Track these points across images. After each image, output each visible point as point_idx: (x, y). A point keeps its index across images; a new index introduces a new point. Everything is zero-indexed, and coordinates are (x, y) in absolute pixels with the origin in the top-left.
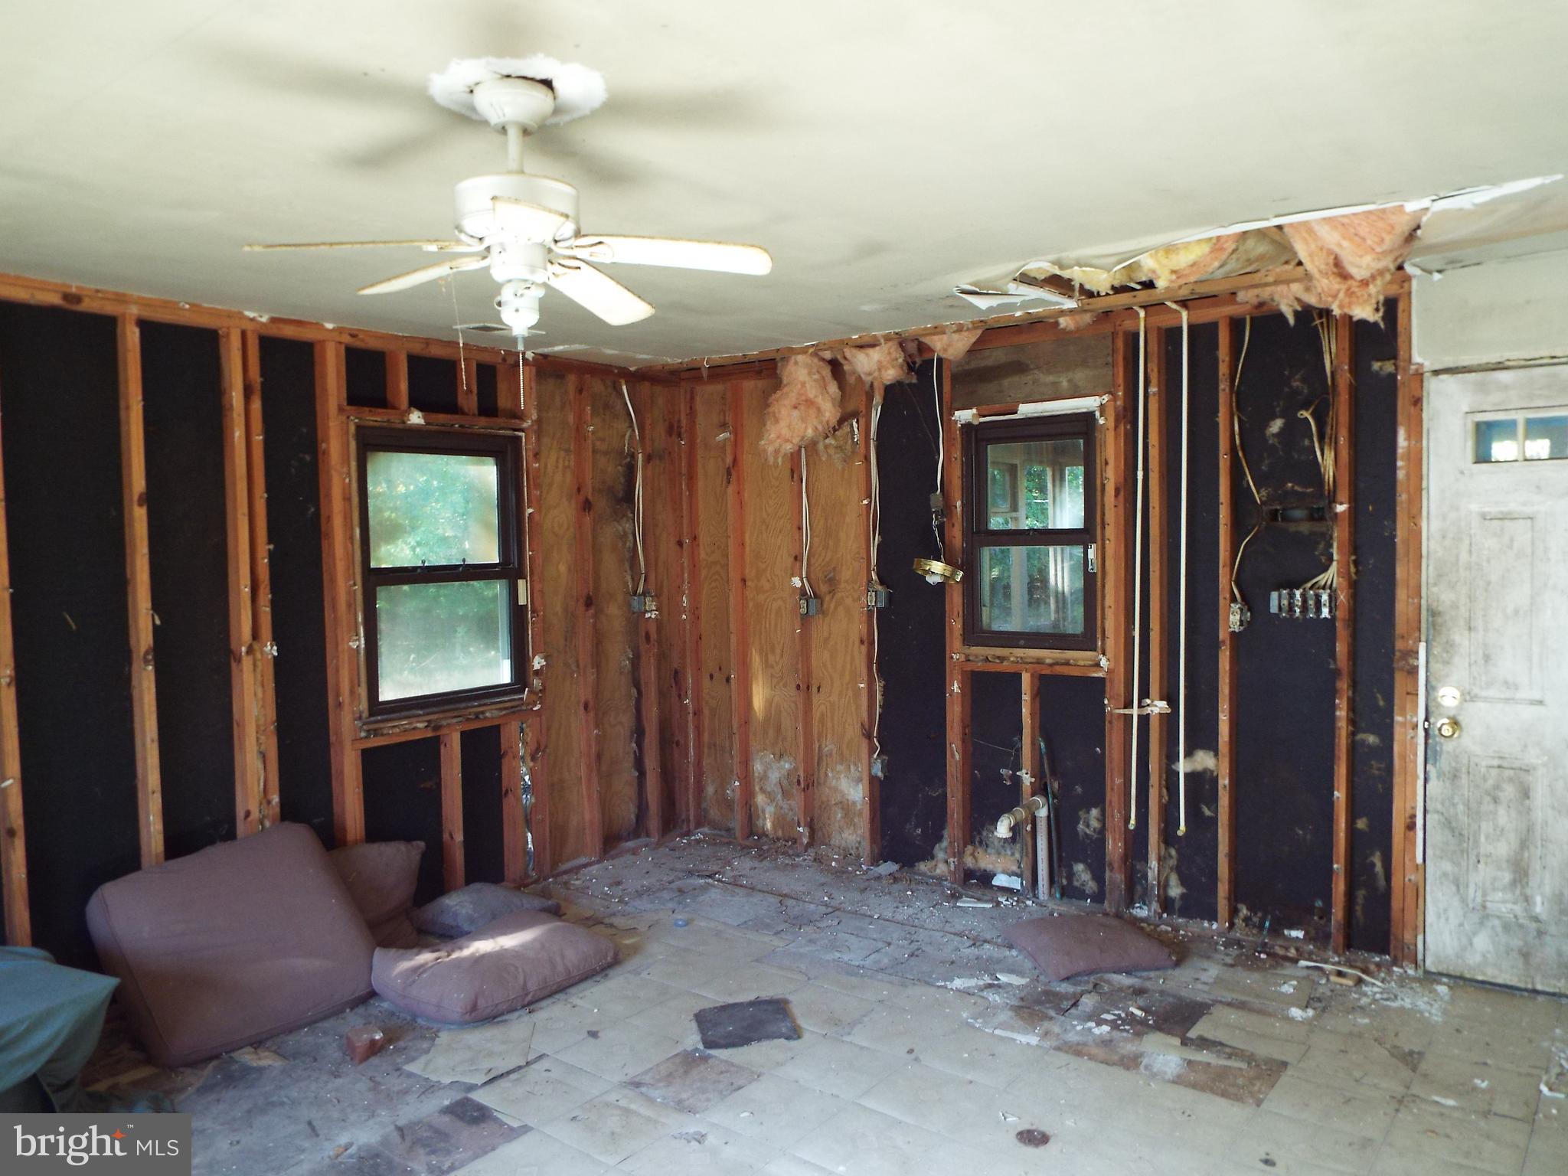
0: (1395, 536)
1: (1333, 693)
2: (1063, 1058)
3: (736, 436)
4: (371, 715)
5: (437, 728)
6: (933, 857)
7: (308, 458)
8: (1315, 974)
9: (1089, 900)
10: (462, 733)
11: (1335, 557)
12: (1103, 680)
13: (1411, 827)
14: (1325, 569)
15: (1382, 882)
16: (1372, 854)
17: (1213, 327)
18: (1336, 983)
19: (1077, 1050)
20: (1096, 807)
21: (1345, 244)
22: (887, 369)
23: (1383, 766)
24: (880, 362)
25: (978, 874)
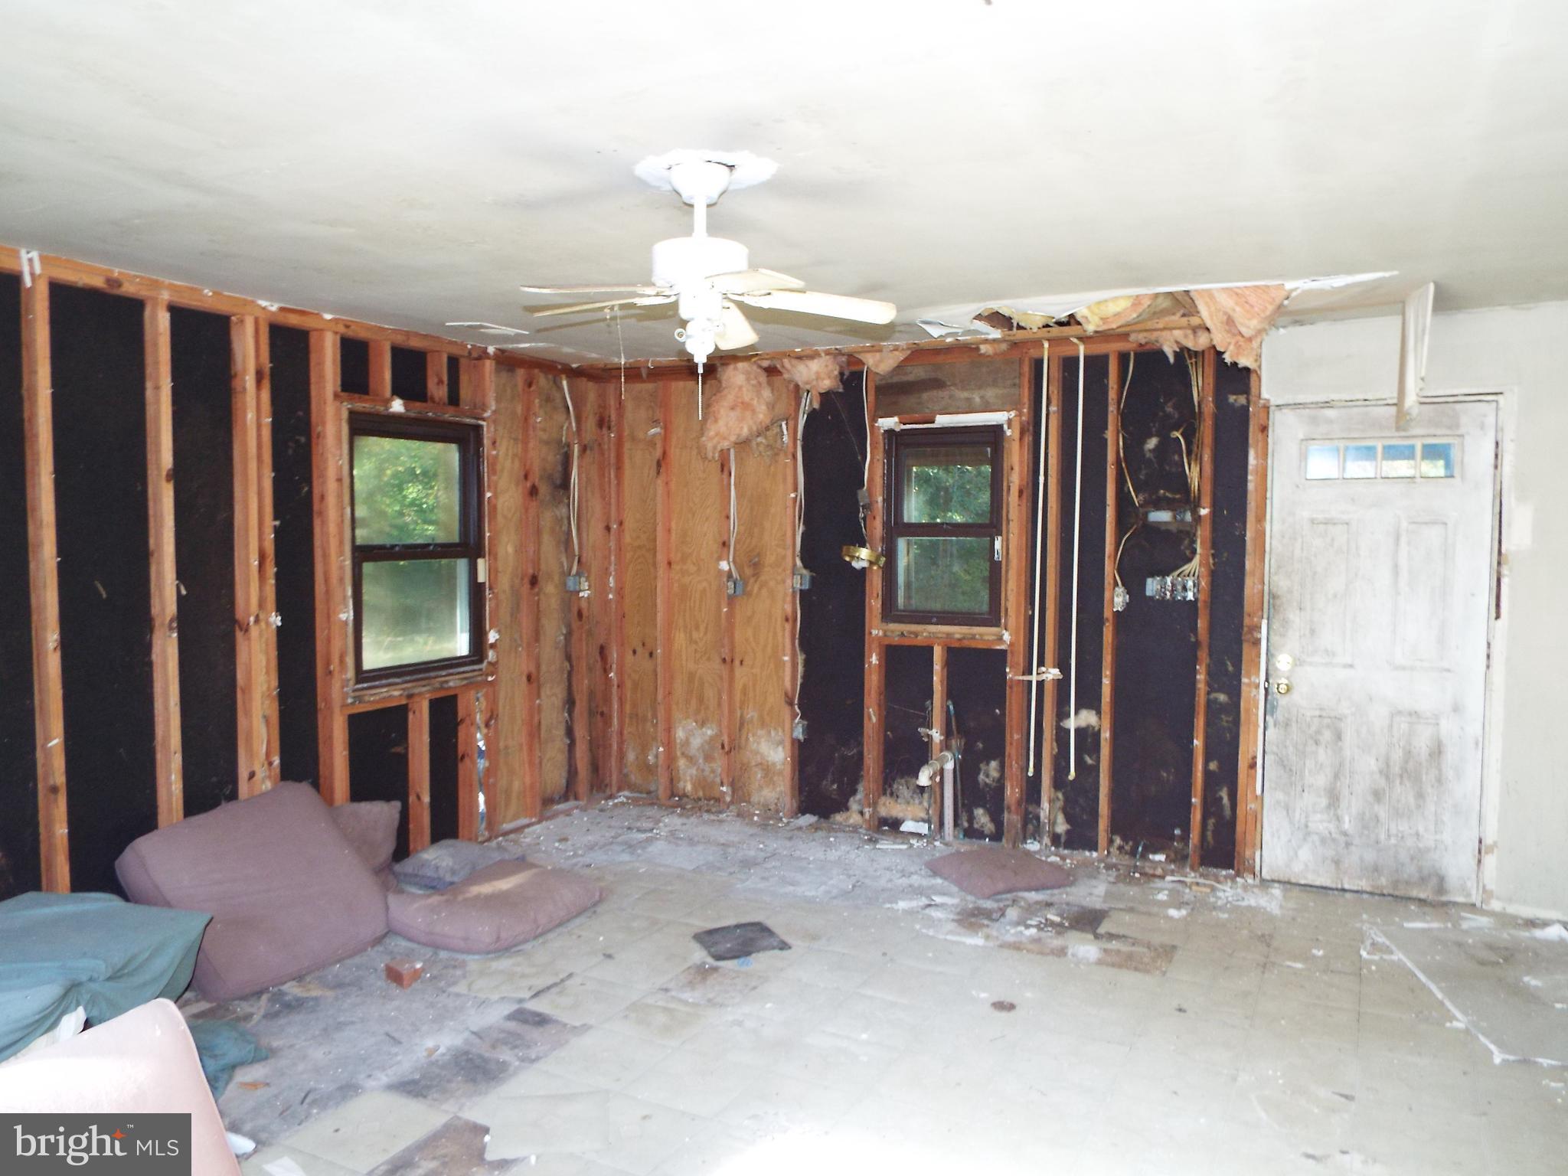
0: (1245, 535)
1: (1195, 660)
2: (1006, 953)
3: (665, 431)
4: (358, 682)
5: (410, 696)
6: (847, 809)
7: (303, 439)
8: (1179, 887)
9: (987, 840)
10: (431, 701)
11: (1199, 550)
12: (1005, 651)
13: (1253, 766)
14: (1190, 560)
15: (1228, 812)
16: (1221, 790)
17: (1104, 359)
18: (1196, 892)
19: (1017, 947)
20: (994, 760)
21: (1238, 309)
22: (823, 379)
23: (1230, 719)
24: (817, 373)
25: (890, 821)
